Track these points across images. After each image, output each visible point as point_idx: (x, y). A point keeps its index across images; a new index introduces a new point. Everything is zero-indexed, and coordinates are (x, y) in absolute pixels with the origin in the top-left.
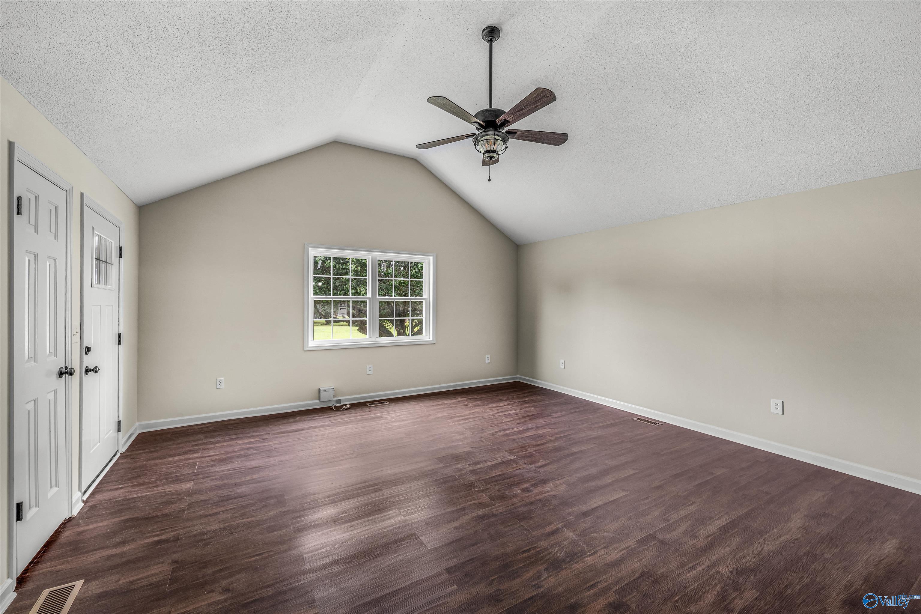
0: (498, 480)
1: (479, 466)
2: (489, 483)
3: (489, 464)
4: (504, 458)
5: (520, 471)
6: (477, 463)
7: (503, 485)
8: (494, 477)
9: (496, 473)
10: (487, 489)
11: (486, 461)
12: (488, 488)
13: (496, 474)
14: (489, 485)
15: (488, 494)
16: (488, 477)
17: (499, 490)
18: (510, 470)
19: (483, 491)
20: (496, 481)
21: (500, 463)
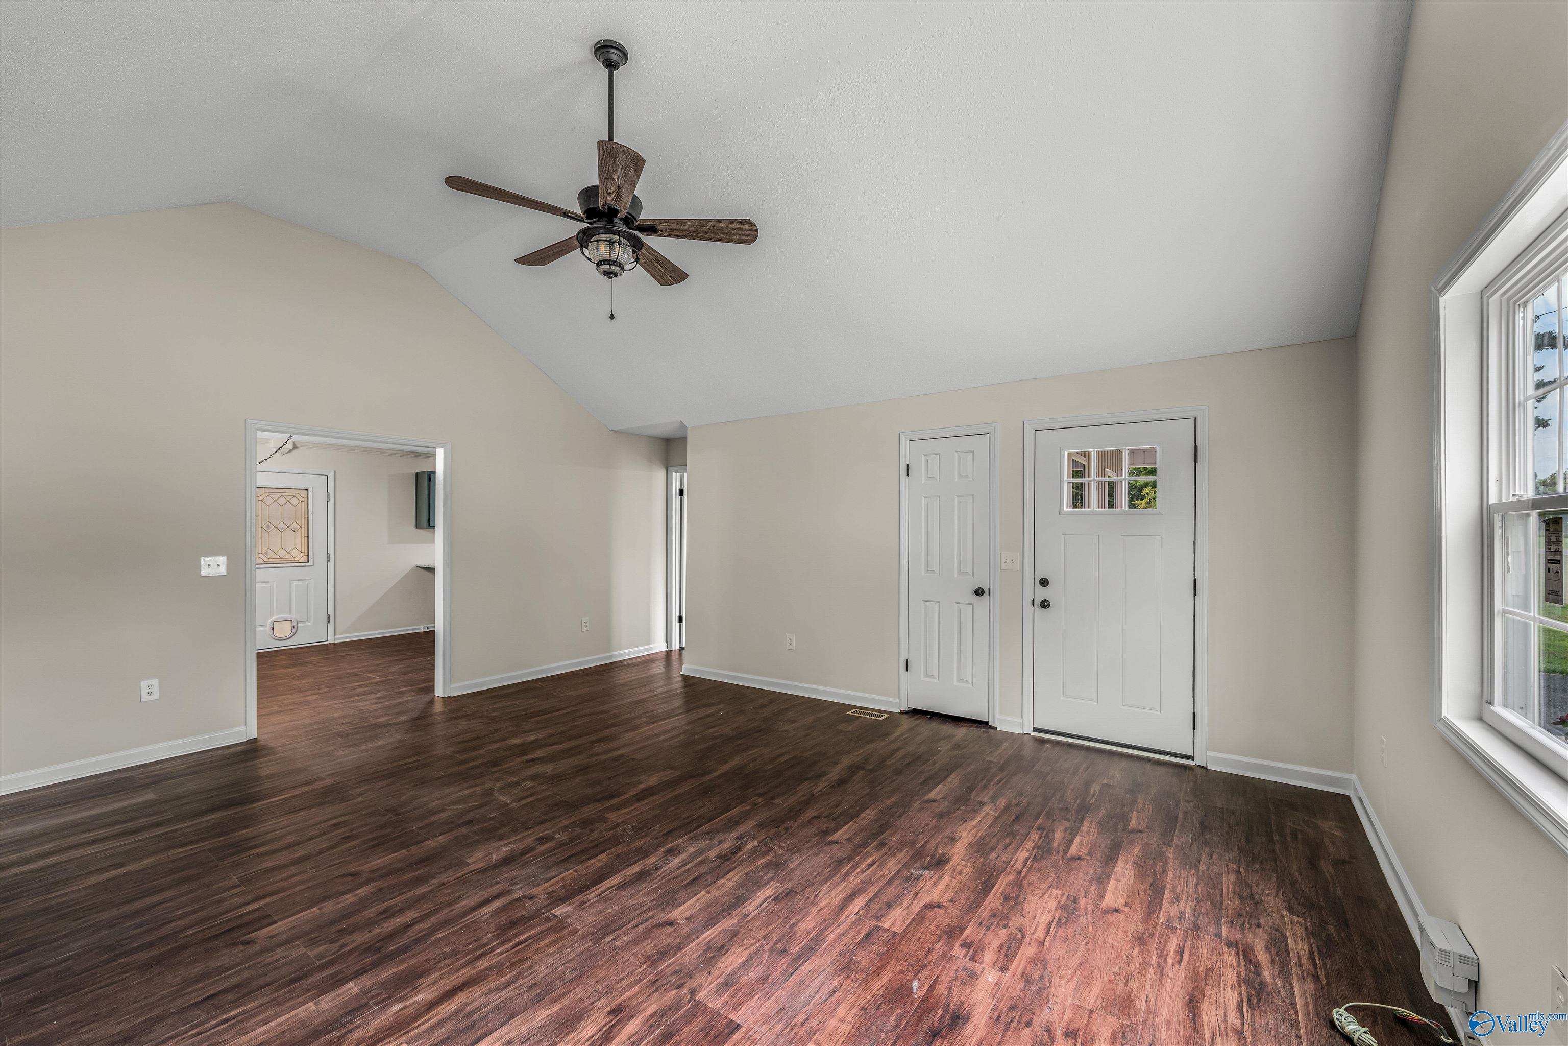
0: (593, 847)
1: (636, 869)
2: (609, 839)
3: (615, 880)
4: (580, 905)
5: (547, 876)
6: (642, 876)
7: (584, 841)
8: (602, 852)
9: (599, 860)
10: (612, 829)
11: (622, 886)
12: (610, 831)
13: (598, 858)
14: (609, 836)
15: (610, 823)
16: (613, 850)
17: (592, 831)
18: (571, 874)
19: (618, 825)
20: (597, 846)
21: (589, 887)
